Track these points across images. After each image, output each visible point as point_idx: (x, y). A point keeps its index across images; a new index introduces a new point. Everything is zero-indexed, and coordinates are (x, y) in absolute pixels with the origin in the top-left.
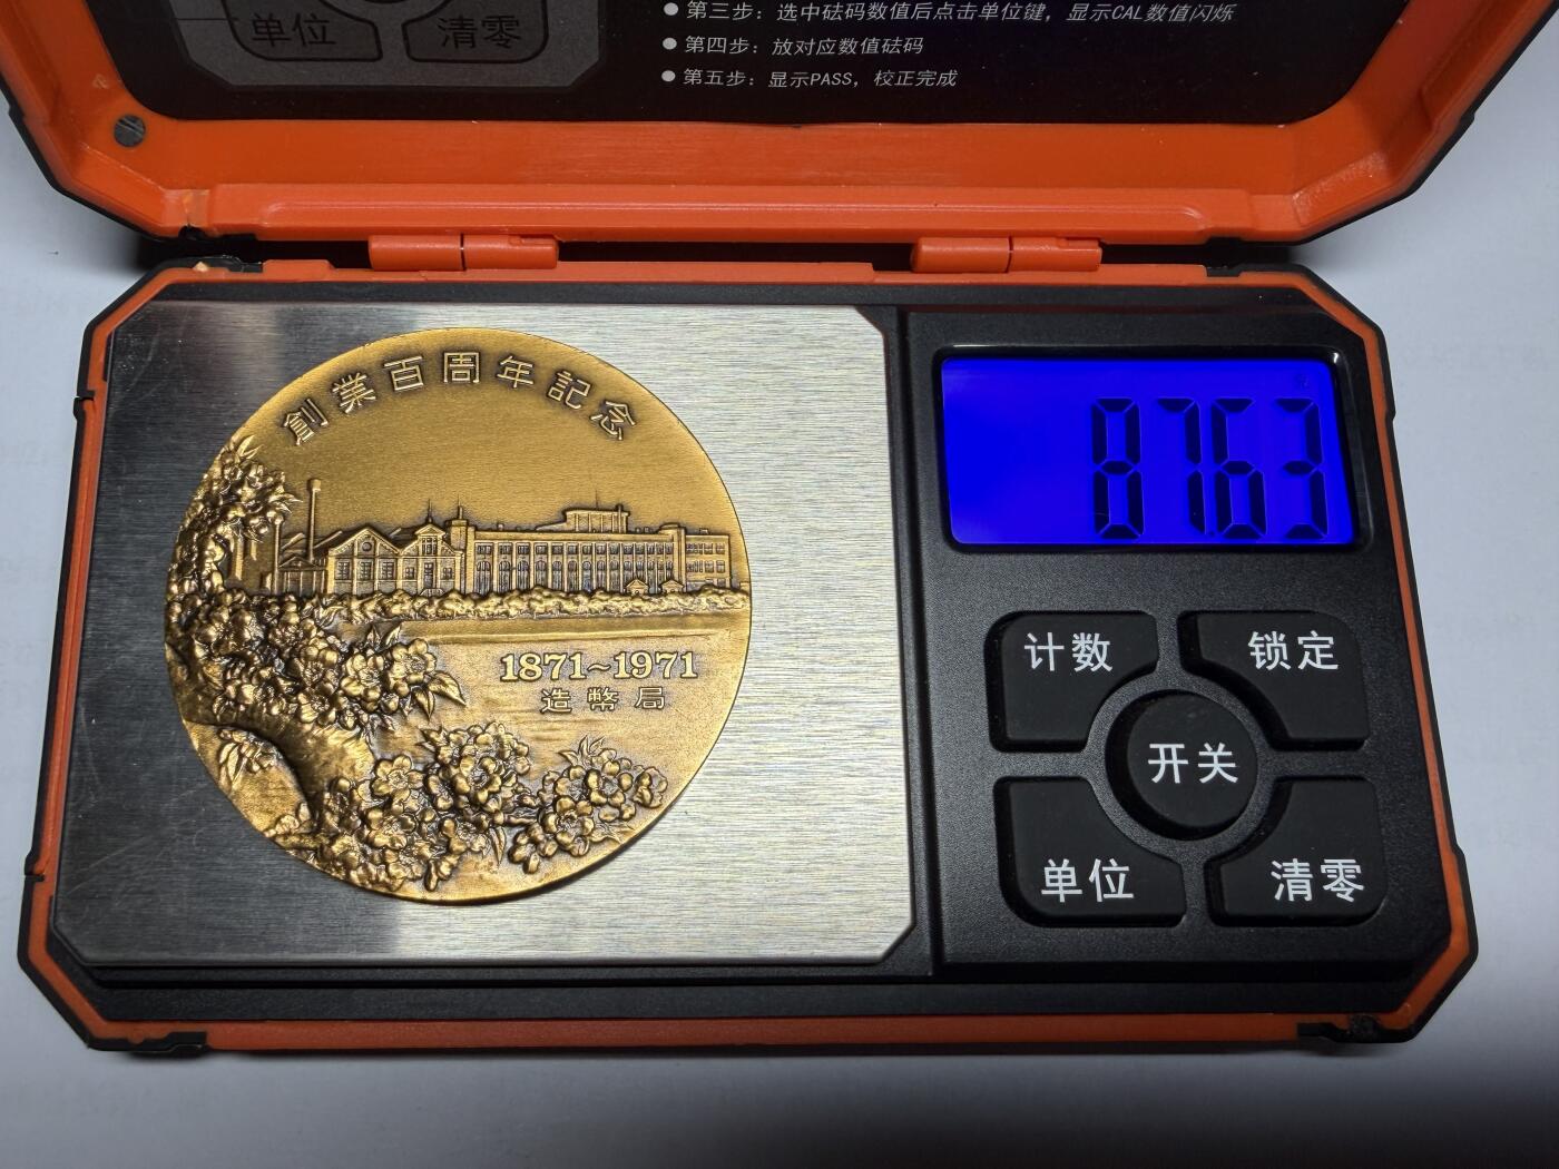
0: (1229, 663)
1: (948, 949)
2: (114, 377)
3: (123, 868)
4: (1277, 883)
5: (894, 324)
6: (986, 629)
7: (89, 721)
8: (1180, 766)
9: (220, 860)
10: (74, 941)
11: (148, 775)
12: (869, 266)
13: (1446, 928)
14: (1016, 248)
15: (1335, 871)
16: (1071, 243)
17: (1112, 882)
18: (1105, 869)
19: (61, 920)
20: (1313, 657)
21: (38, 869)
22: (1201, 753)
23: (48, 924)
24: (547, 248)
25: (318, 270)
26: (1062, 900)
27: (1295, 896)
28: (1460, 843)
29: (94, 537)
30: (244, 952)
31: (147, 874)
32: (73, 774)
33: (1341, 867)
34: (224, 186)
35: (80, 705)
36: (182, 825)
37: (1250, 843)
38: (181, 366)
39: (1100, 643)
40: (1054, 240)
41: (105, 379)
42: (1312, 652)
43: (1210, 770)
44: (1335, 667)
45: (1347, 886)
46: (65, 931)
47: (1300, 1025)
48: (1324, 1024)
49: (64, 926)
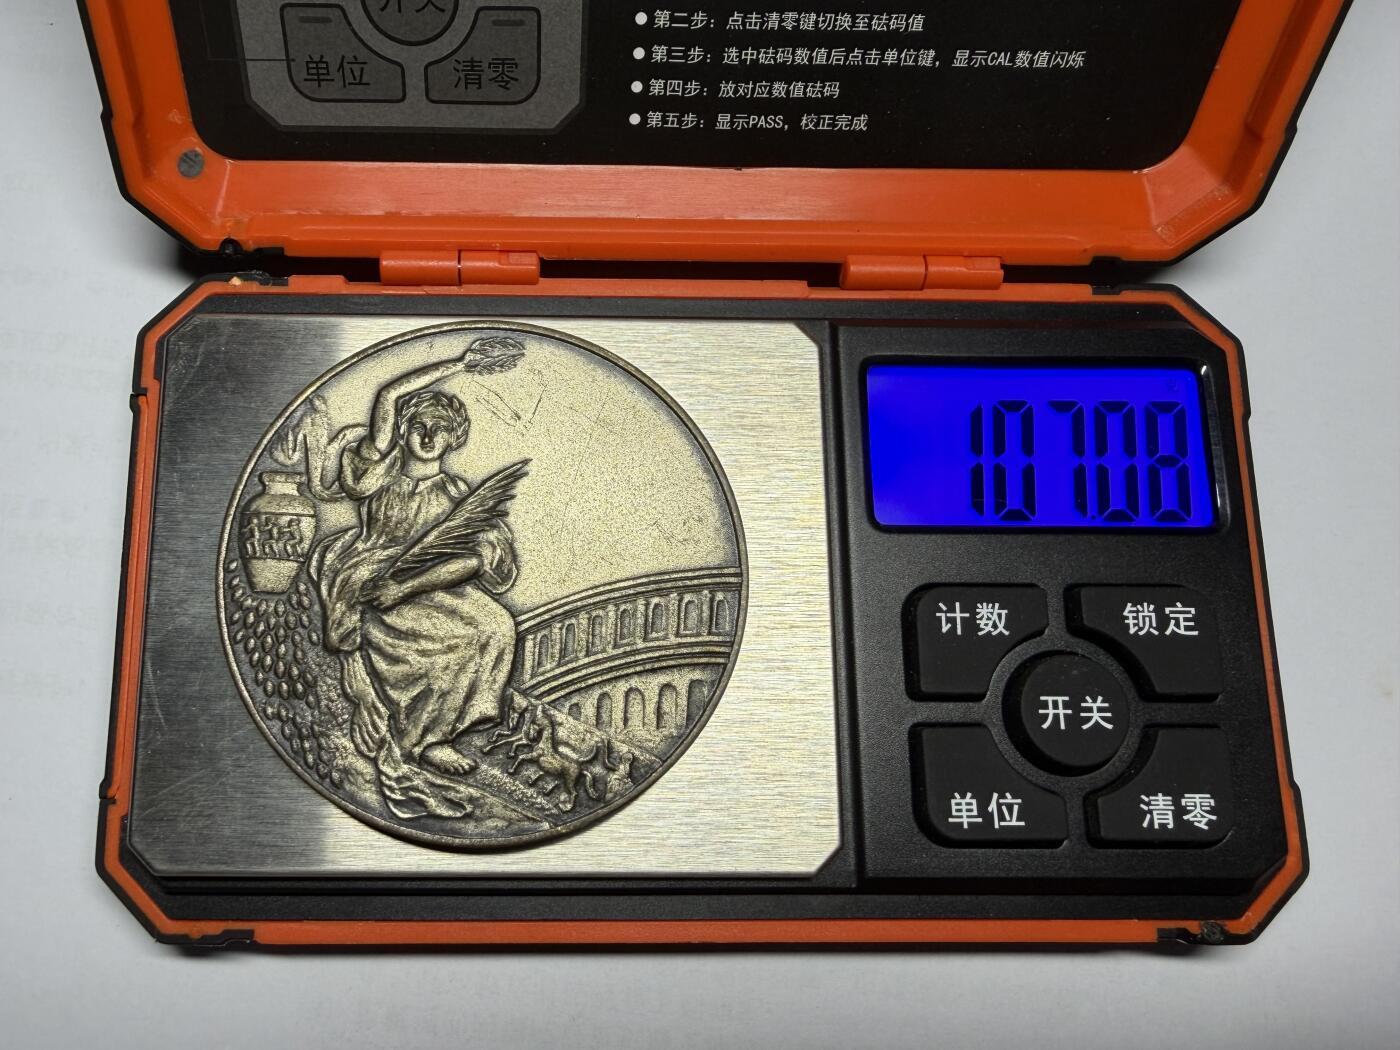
0: (1106, 629)
1: (869, 866)
2: (168, 380)
3: (187, 795)
4: (1145, 813)
5: (826, 337)
6: (903, 598)
7: (155, 672)
8: (1065, 715)
9: (267, 789)
10: (147, 856)
11: (205, 717)
12: (804, 283)
13: (1282, 849)
14: (933, 269)
15: (1192, 804)
17: (1008, 813)
18: (1001, 801)
19: (136, 839)
20: (1177, 625)
21: (111, 793)
22: (1083, 705)
23: (123, 840)
24: (529, 264)
25: (334, 284)
26: (966, 826)
27: (1159, 824)
28: (1297, 779)
31: (206, 800)
33: (1198, 801)
35: (146, 659)
36: (235, 760)
37: (1121, 779)
38: (225, 370)
39: (1000, 611)
40: (961, 259)
41: (157, 378)
42: (1177, 620)
43: (1090, 718)
44: (1196, 633)
45: (1203, 816)
46: (139, 847)
47: (1160, 931)
48: (1179, 929)
49: (138, 843)
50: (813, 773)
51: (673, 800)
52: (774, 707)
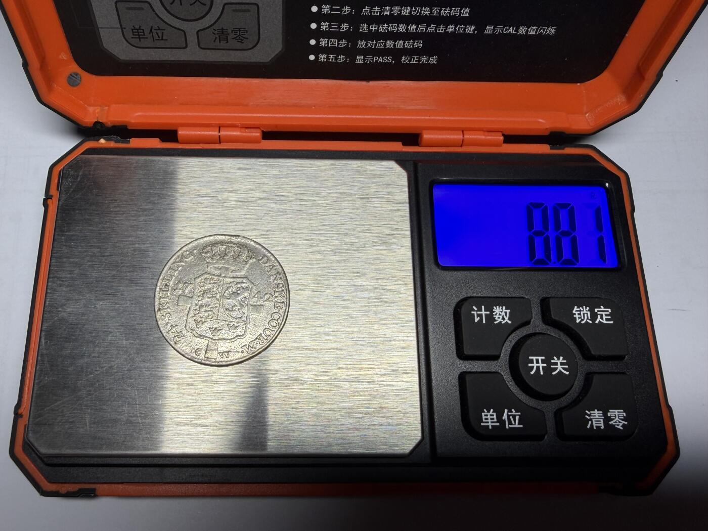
0: (564, 320)
1: (439, 451)
2: (62, 188)
3: (60, 411)
4: (588, 421)
5: (412, 169)
6: (454, 305)
7: (46, 343)
8: (543, 367)
9: (105, 407)
10: (36, 445)
11: (72, 368)
12: (400, 144)
13: (665, 443)
14: (465, 136)
15: (614, 415)
16: (490, 133)
17: (513, 419)
18: (509, 413)
19: (30, 435)
20: (602, 318)
21: (20, 411)
22: (552, 361)
23: (24, 437)
24: (257, 134)
25: (154, 143)
26: (490, 427)
27: (596, 426)
28: (670, 404)
29: (51, 260)
30: (114, 450)
31: (70, 414)
32: (38, 367)
33: (617, 413)
34: (114, 105)
35: (42, 336)
36: (88, 391)
37: (576, 402)
38: (93, 183)
39: (506, 311)
40: (482, 132)
41: (58, 190)
42: (602, 315)
43: (557, 369)
44: (612, 322)
45: (620, 422)
46: (32, 440)
47: (600, 487)
49: (31, 437)
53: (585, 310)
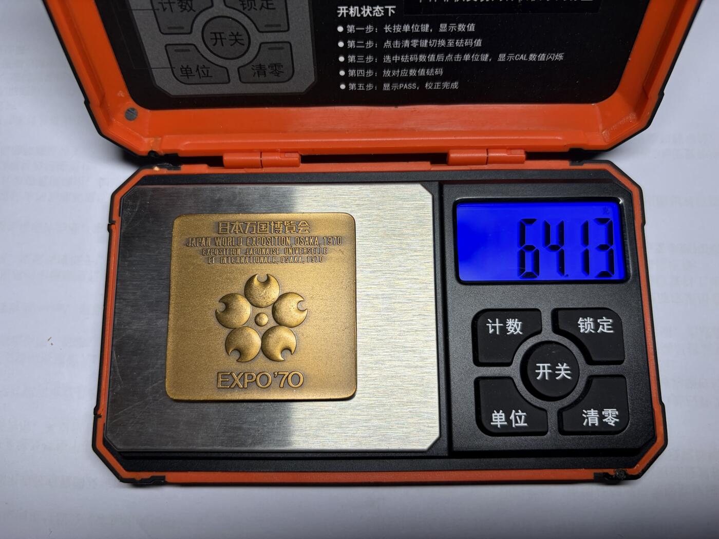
0: (570, 330)
1: (454, 446)
3: (132, 413)
4: (585, 418)
5: (437, 190)
6: (472, 316)
7: (117, 356)
8: (549, 373)
9: (168, 411)
10: (113, 442)
11: (140, 377)
12: (428, 163)
13: (654, 437)
14: (490, 154)
15: (608, 414)
17: (519, 419)
19: (108, 434)
20: (604, 328)
21: (99, 412)
22: (557, 367)
23: (104, 434)
24: (296, 158)
25: (204, 169)
26: (499, 426)
27: (592, 424)
28: (663, 401)
29: (116, 283)
31: (141, 416)
32: (111, 377)
33: (610, 412)
35: (113, 350)
36: (154, 397)
38: (149, 213)
39: (518, 323)
40: (505, 150)
41: (119, 215)
42: (603, 325)
43: (560, 374)
44: (612, 331)
45: (612, 420)
46: (110, 438)
47: (595, 474)
48: (604, 473)
49: (110, 436)
50: (426, 401)
51: (359, 415)
52: (408, 370)
53: (590, 320)
